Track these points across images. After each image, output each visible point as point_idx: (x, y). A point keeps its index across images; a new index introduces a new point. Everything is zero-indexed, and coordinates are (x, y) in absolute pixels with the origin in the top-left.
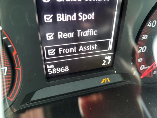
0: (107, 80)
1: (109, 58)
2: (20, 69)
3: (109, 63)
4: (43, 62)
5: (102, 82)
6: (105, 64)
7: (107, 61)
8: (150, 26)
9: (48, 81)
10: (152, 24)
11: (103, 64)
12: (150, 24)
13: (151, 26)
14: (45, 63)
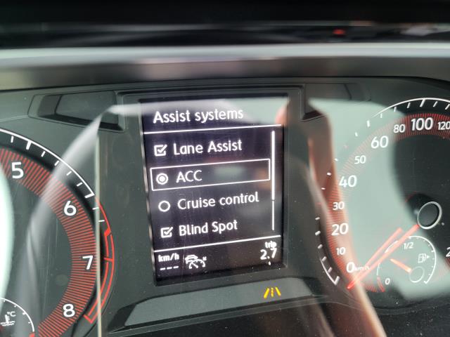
0: (275, 291)
1: (273, 246)
2: (113, 260)
3: (273, 256)
4: (152, 250)
5: (265, 296)
6: (266, 256)
7: (270, 252)
8: (345, 185)
9: (158, 285)
10: (347, 182)
11: (263, 258)
12: (343, 182)
13: (348, 186)
14: (156, 251)
